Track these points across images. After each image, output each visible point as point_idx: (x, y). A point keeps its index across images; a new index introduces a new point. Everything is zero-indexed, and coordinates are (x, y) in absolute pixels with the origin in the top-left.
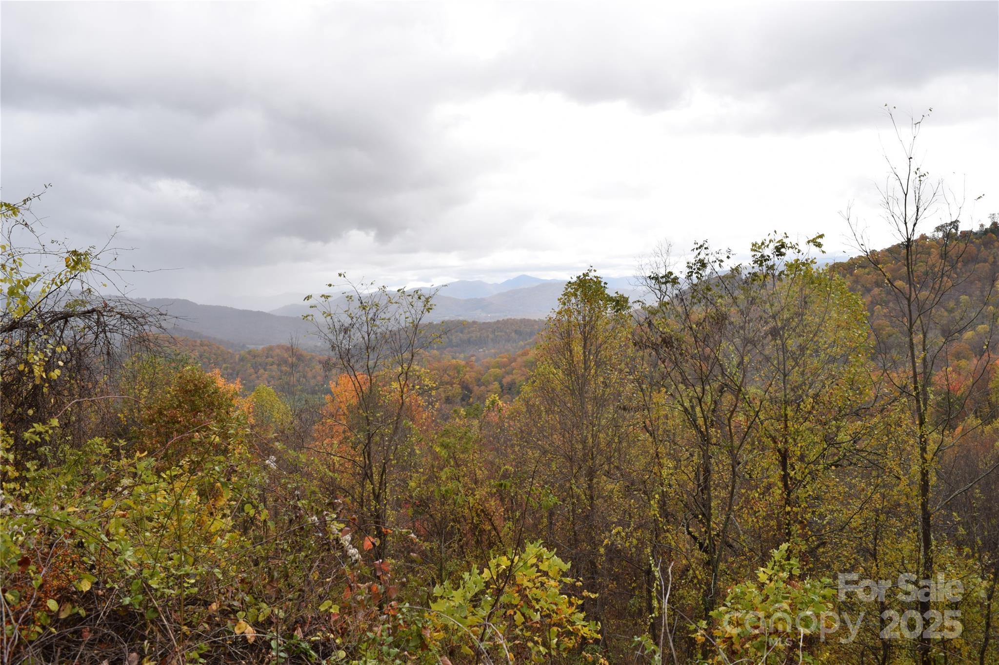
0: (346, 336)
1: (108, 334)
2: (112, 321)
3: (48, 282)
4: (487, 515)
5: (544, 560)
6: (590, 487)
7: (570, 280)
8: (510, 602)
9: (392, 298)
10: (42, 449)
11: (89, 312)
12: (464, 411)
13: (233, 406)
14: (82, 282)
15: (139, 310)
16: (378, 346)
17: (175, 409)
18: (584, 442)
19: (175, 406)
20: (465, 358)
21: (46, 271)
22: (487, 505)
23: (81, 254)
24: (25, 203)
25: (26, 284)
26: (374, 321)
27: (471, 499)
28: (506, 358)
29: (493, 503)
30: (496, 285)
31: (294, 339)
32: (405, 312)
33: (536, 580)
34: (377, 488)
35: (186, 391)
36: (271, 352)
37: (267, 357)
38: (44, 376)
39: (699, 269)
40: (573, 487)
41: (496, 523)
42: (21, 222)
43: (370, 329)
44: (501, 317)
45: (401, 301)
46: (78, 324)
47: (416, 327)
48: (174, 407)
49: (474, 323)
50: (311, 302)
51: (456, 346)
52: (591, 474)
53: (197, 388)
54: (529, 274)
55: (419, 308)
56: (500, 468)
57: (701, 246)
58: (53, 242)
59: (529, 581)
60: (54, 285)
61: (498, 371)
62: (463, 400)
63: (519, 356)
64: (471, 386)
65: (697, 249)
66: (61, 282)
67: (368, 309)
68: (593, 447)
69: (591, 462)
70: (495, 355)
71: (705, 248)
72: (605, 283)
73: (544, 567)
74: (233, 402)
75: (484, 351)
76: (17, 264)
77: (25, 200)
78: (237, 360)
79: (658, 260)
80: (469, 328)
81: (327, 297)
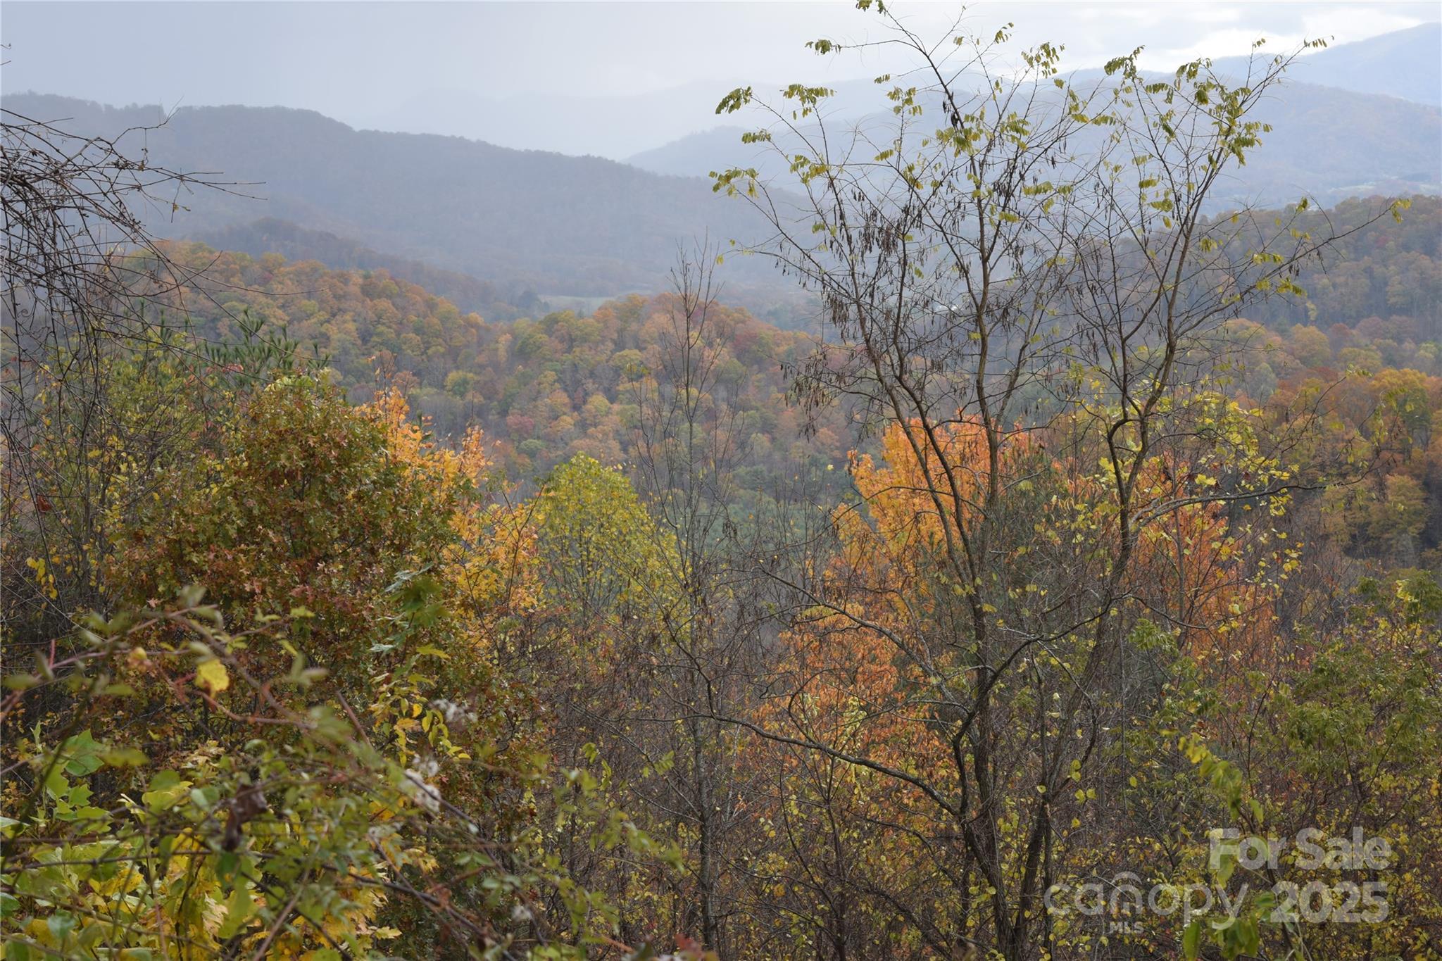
0: (893, 259)
9: (1081, 97)
12: (1410, 589)
13: (456, 538)
15: (39, 146)
17: (233, 544)
19: (233, 533)
26: (1009, 194)
31: (694, 276)
32: (1137, 161)
34: (1011, 902)
35: (275, 477)
36: (634, 326)
37: (619, 345)
43: (990, 231)
45: (1121, 111)
48: (226, 536)
50: (747, 118)
51: (1405, 310)
53: (314, 466)
55: (1199, 143)
67: (979, 144)
74: (455, 522)
78: (502, 355)
81: (812, 95)
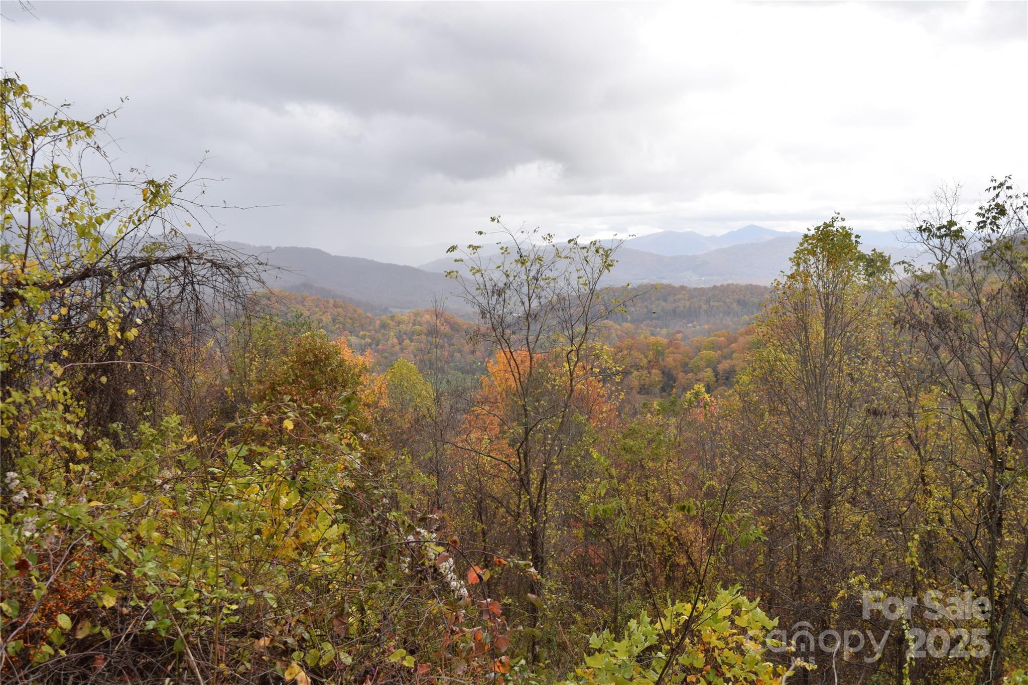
0: (501, 299)
1: (196, 287)
2: (201, 271)
3: (124, 220)
4: (681, 544)
5: (742, 613)
6: (826, 518)
7: (807, 232)
8: (692, 664)
9: (560, 250)
10: (115, 425)
11: (173, 258)
12: (658, 405)
13: (362, 384)
14: (164, 220)
15: (233, 257)
16: (542, 314)
17: (291, 384)
18: (820, 455)
19: (291, 381)
20: (668, 335)
21: (121, 206)
22: (684, 532)
23: (159, 186)
24: (97, 122)
25: (100, 222)
26: (537, 280)
27: (661, 522)
28: (724, 336)
29: (691, 530)
30: (713, 239)
31: (438, 303)
32: (577, 270)
33: (730, 639)
34: (534, 500)
35: (305, 363)
36: (419, 319)
37: (414, 324)
38: (119, 336)
39: (994, 218)
40: (800, 515)
41: (696, 556)
42: (92, 145)
43: (531, 292)
44: (719, 281)
45: (573, 255)
46: (161, 273)
47: (592, 291)
48: (289, 382)
49: (683, 288)
50: (455, 255)
51: (657, 319)
52: (828, 501)
53: (317, 360)
54: (757, 223)
55: (596, 265)
56: (705, 483)
57: (1001, 185)
58: (132, 170)
59: (718, 639)
60: (131, 223)
61: (712, 353)
62: (663, 389)
63: (742, 335)
64: (674, 372)
65: (994, 188)
66: (139, 220)
67: (529, 264)
68: (832, 463)
69: (828, 483)
70: (709, 332)
71: (1008, 188)
72: (857, 236)
73: (741, 622)
74: (361, 379)
75: (694, 327)
76: (90, 197)
77: (97, 118)
78: (377, 326)
79: (941, 207)
80: (675, 295)
81: (475, 248)
